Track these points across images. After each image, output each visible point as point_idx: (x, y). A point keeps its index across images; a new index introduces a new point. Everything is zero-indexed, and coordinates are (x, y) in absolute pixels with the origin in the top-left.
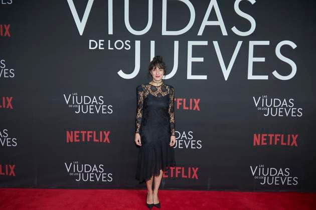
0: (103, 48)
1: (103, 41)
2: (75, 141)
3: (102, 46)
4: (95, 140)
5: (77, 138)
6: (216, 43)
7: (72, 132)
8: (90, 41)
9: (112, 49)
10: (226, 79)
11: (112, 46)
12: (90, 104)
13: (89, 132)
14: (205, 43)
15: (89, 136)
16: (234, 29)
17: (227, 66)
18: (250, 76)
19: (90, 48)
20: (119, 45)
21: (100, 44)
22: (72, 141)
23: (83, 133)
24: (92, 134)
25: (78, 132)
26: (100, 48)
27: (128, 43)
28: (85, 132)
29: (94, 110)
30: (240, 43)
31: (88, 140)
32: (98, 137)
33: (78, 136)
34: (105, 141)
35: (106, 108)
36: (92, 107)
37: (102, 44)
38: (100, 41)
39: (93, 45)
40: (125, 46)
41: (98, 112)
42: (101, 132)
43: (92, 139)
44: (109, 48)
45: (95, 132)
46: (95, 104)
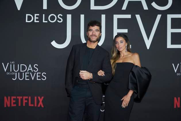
0: (38, 22)
1: (38, 15)
2: (12, 106)
3: (37, 20)
4: (30, 105)
5: (14, 103)
6: (138, 17)
7: (9, 97)
8: (27, 15)
9: (47, 22)
10: (148, 48)
11: (46, 19)
12: (26, 71)
13: (25, 98)
14: (129, 16)
15: (25, 101)
16: (154, 4)
17: (148, 36)
18: (169, 46)
19: (27, 21)
20: (53, 18)
21: (36, 18)
22: (9, 106)
23: (20, 98)
24: (27, 99)
25: (15, 97)
26: (35, 21)
27: (60, 16)
28: (21, 97)
29: (30, 77)
30: (159, 17)
31: (24, 105)
32: (33, 102)
33: (14, 101)
34: (39, 106)
35: (40, 75)
36: (27, 75)
37: (38, 18)
38: (36, 15)
39: (30, 18)
40: (58, 19)
41: (33, 79)
42: (36, 98)
43: (27, 104)
44: (44, 21)
45: (30, 97)
46: (30, 71)
